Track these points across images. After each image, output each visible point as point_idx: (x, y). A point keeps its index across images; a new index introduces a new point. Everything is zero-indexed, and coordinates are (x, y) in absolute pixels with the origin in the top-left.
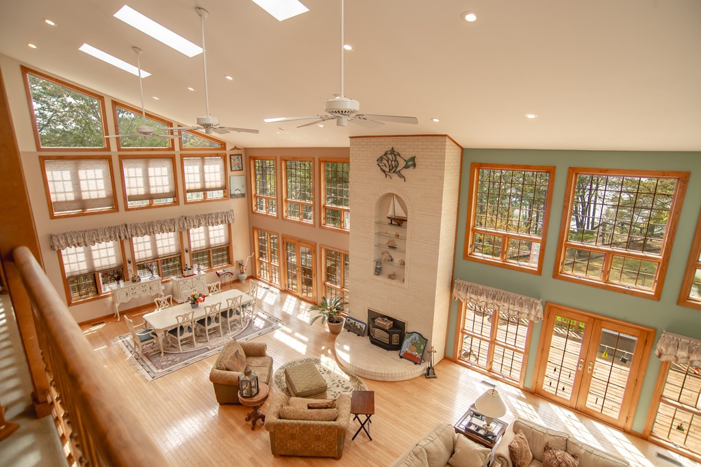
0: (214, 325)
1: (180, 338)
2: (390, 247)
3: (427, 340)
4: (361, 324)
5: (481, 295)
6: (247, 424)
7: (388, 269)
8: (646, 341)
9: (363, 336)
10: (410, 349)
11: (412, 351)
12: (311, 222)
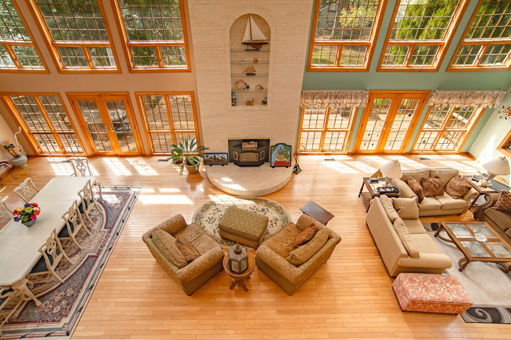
0: (77, 228)
1: (52, 268)
2: (247, 74)
3: (291, 146)
4: (222, 155)
5: (325, 98)
6: (237, 291)
7: (243, 97)
8: (424, 100)
9: (227, 164)
10: (278, 158)
11: (281, 159)
12: (113, 67)
